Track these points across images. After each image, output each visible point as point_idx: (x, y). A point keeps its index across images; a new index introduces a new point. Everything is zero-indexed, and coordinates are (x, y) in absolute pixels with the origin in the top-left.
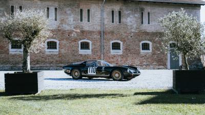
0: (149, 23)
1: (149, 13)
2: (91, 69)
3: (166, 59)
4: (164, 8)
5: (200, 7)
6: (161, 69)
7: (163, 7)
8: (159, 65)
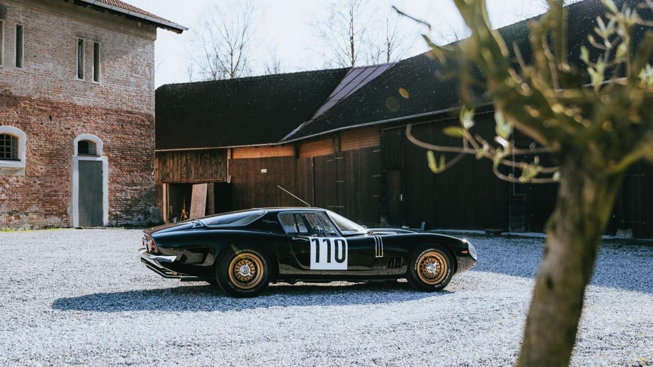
0: (18, 64)
1: (19, 28)
2: (323, 246)
3: (68, 194)
4: (65, 20)
5: (155, 32)
6: (52, 227)
7: (63, 15)
8: (48, 214)
